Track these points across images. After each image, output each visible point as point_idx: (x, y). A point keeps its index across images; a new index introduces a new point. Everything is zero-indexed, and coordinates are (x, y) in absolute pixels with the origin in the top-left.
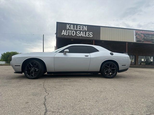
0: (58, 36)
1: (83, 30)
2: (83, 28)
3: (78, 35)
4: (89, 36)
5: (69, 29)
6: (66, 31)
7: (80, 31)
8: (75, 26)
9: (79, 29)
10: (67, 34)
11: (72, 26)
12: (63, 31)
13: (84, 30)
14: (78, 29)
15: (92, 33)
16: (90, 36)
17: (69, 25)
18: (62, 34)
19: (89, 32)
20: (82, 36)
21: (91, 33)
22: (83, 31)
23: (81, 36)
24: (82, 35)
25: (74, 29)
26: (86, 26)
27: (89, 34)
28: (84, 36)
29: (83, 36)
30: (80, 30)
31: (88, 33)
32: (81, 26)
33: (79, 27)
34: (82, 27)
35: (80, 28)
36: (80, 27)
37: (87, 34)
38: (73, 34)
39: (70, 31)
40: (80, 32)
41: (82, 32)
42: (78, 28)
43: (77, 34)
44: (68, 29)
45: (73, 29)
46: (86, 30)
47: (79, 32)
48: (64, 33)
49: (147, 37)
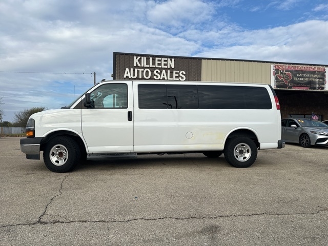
1: (166, 67)
2: (166, 63)
4: (178, 79)
5: (139, 65)
6: (132, 69)
7: (161, 69)
8: (151, 58)
9: (159, 64)
10: (134, 75)
11: (144, 60)
12: (127, 70)
13: (169, 67)
14: (157, 66)
15: (184, 73)
16: (180, 78)
17: (139, 58)
18: (125, 77)
19: (178, 72)
20: (164, 78)
21: (182, 73)
22: (166, 69)
23: (161, 79)
25: (149, 66)
26: (173, 60)
27: (177, 75)
28: (169, 78)
29: (166, 78)
30: (160, 67)
31: (176, 73)
32: (163, 59)
34: (165, 61)
35: (160, 62)
37: (175, 75)
38: (147, 75)
39: (141, 70)
40: (161, 72)
41: (164, 72)
42: (157, 62)
43: (155, 75)
44: (137, 67)
45: (145, 66)
46: (173, 67)
47: (159, 72)
48: (129, 75)
49: (299, 77)
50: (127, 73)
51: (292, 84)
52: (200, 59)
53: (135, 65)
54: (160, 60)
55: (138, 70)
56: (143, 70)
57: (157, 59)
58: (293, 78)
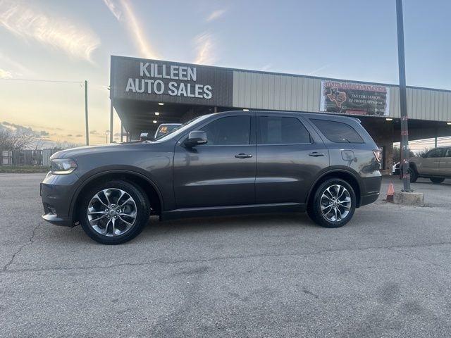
0: (115, 95)
1: (185, 79)
2: (185, 73)
3: (173, 92)
4: (202, 96)
5: (148, 75)
6: (137, 80)
7: (179, 82)
8: (164, 67)
9: (175, 75)
10: (140, 89)
11: (154, 67)
12: (131, 80)
13: (189, 79)
14: (173, 77)
15: (210, 88)
16: (205, 95)
17: (148, 64)
18: (127, 90)
19: (202, 86)
20: (182, 95)
21: (208, 89)
22: (186, 82)
23: (179, 95)
24: (182, 92)
25: (161, 76)
26: (195, 69)
27: (201, 91)
28: (189, 95)
29: (185, 95)
30: (177, 78)
31: (199, 88)
32: (181, 68)
33: (175, 69)
34: (183, 70)
35: (177, 72)
36: (178, 70)
37: (197, 90)
38: (159, 89)
39: (150, 82)
40: (179, 85)
41: (182, 85)
42: (172, 72)
43: (170, 89)
44: (145, 77)
45: (156, 76)
46: (195, 79)
47: (176, 85)
48: (133, 88)
49: (354, 98)
50: (131, 86)
51: (346, 108)
52: (232, 70)
53: (142, 74)
55: (146, 81)
56: (153, 81)
58: (347, 100)
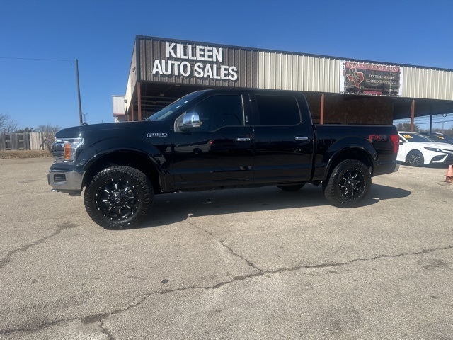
0: (142, 78)
1: (211, 60)
2: (211, 54)
3: (199, 73)
4: (227, 78)
5: (174, 56)
6: (163, 62)
7: (204, 62)
8: (190, 47)
9: (201, 56)
10: (166, 70)
11: (180, 47)
12: (157, 62)
13: (215, 60)
14: (198, 58)
15: (236, 69)
16: (230, 77)
17: (173, 45)
18: (154, 72)
19: (227, 67)
20: (208, 76)
22: (210, 62)
23: (205, 76)
24: (208, 74)
25: (187, 57)
26: (220, 49)
27: (226, 72)
28: (215, 77)
29: (211, 77)
30: (203, 59)
31: (225, 69)
32: (207, 48)
33: (200, 50)
34: (209, 51)
35: (203, 53)
37: (223, 72)
38: (185, 71)
39: (176, 63)
40: (205, 67)
41: (208, 66)
42: (198, 52)
43: (196, 71)
44: (171, 58)
45: (183, 57)
47: (202, 66)
48: (160, 69)
49: (371, 79)
50: (157, 68)
51: (363, 88)
52: (256, 50)
53: (168, 55)
54: (203, 50)
55: (173, 62)
56: (179, 63)
57: (198, 47)
58: (365, 80)
